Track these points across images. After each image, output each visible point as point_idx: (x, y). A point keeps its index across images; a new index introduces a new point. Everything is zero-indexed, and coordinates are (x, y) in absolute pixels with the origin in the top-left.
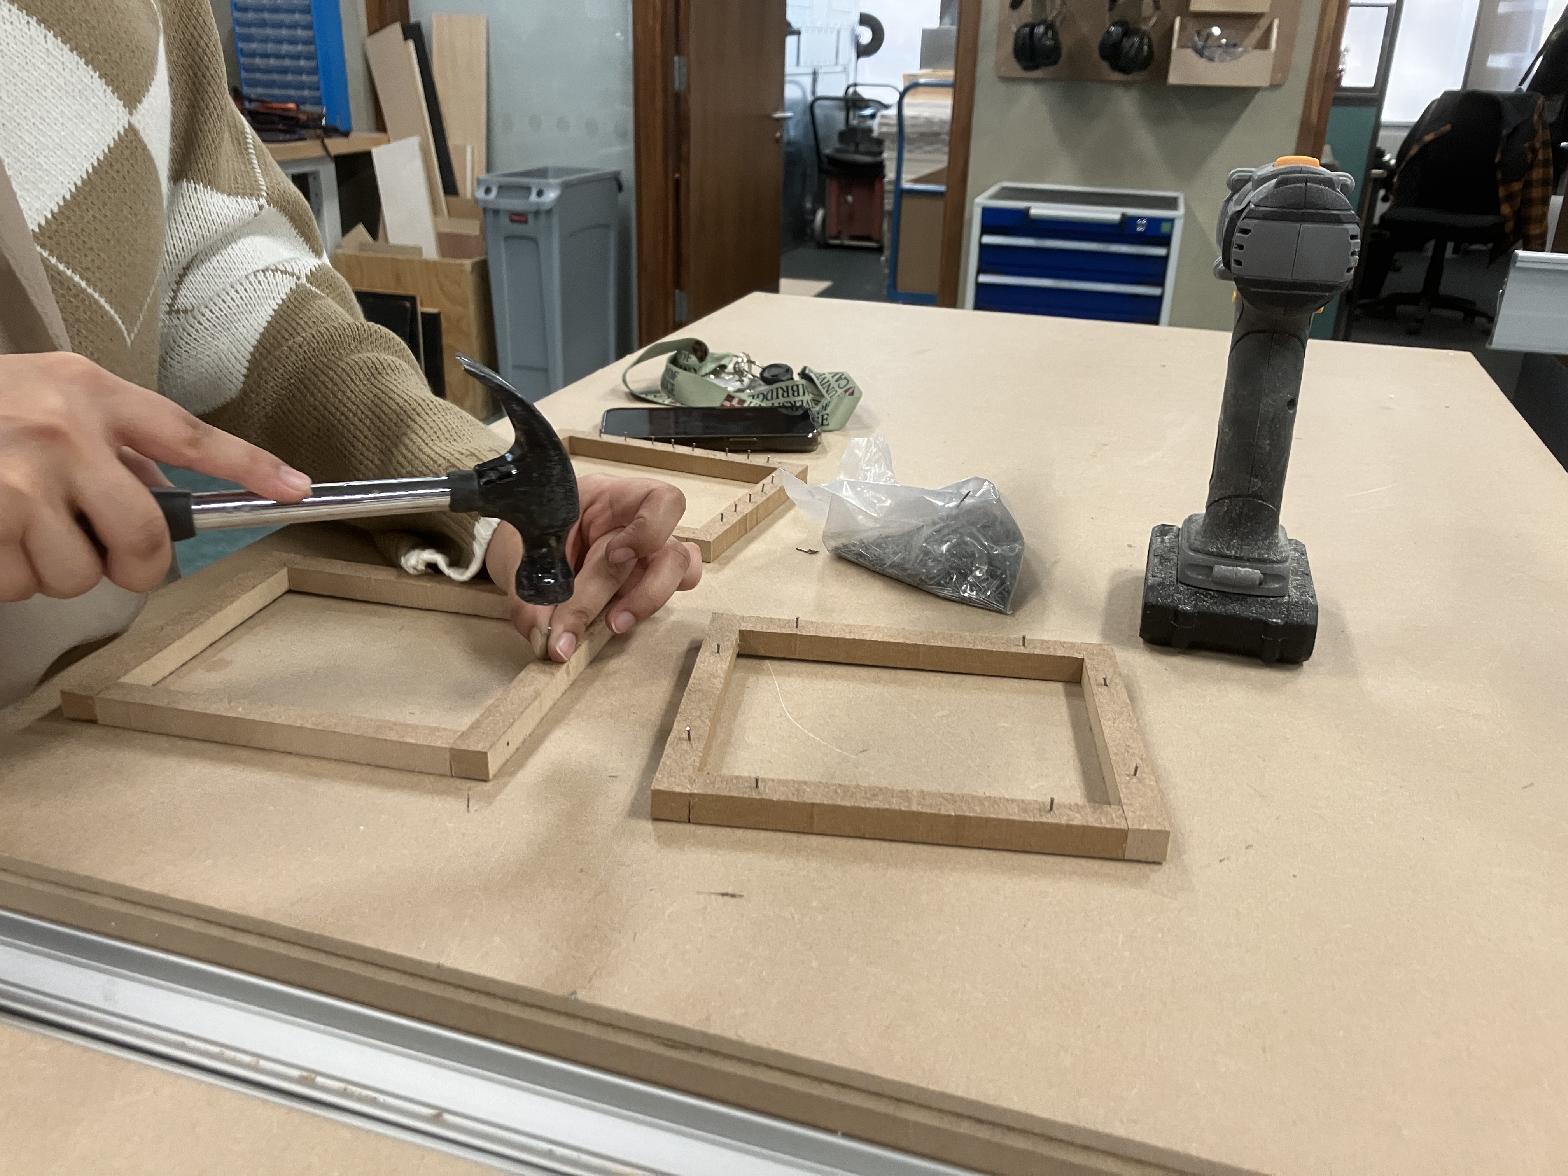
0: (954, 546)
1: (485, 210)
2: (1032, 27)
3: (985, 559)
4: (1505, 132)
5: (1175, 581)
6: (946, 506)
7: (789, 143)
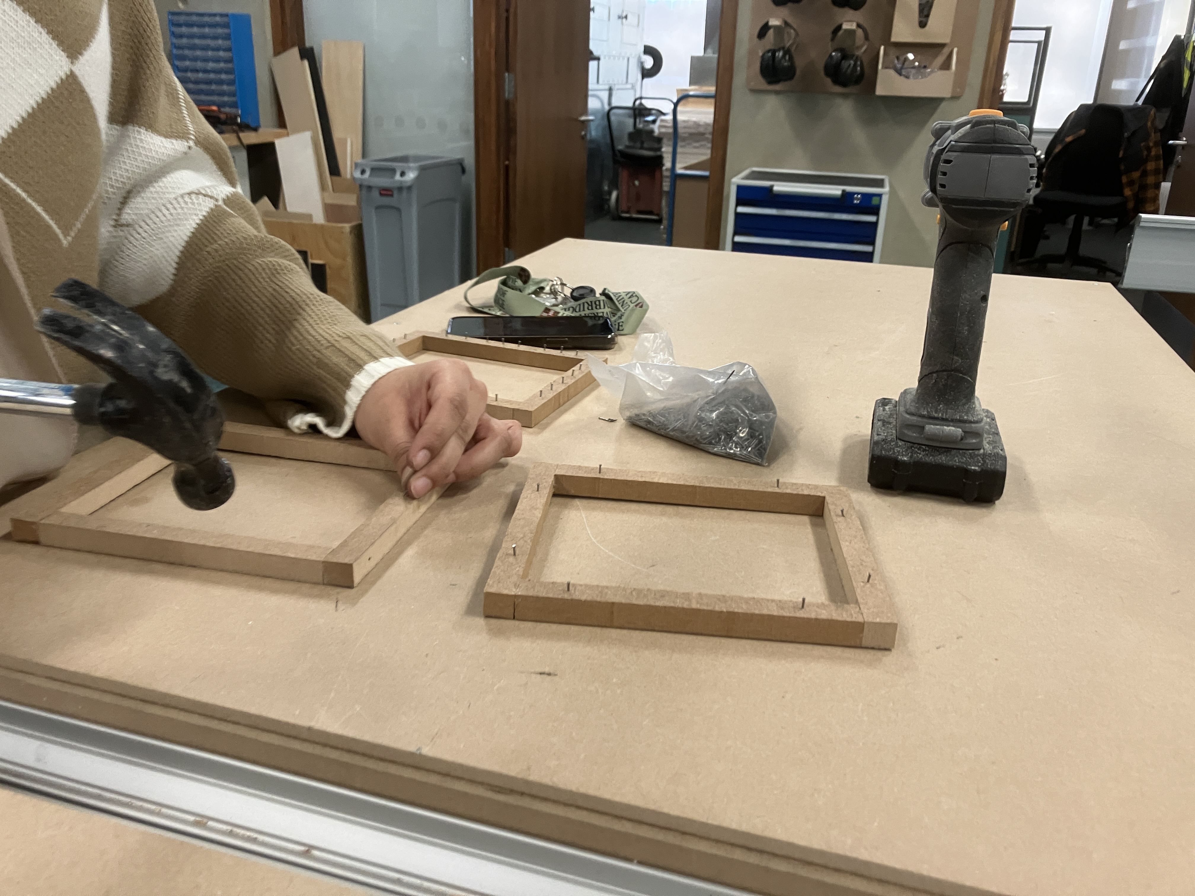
0: (721, 413)
1: (361, 186)
2: (774, 52)
3: (746, 423)
4: (1126, 135)
5: (895, 438)
6: (716, 382)
7: (592, 141)
